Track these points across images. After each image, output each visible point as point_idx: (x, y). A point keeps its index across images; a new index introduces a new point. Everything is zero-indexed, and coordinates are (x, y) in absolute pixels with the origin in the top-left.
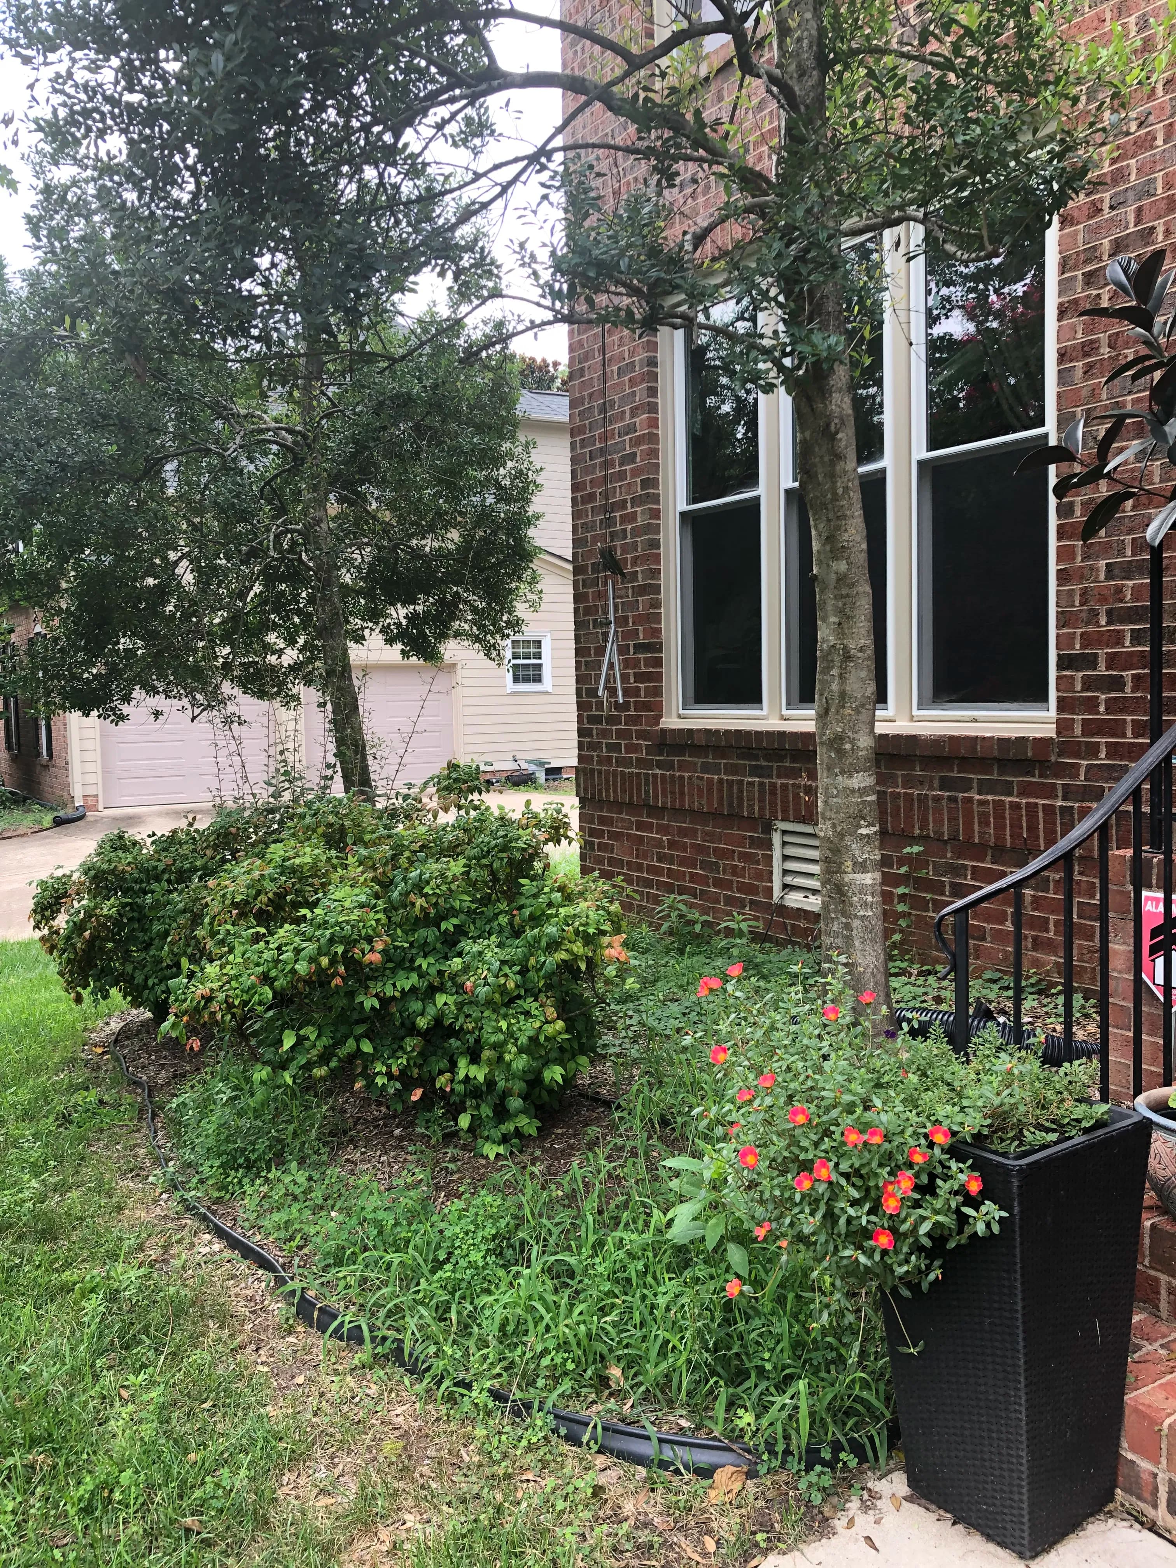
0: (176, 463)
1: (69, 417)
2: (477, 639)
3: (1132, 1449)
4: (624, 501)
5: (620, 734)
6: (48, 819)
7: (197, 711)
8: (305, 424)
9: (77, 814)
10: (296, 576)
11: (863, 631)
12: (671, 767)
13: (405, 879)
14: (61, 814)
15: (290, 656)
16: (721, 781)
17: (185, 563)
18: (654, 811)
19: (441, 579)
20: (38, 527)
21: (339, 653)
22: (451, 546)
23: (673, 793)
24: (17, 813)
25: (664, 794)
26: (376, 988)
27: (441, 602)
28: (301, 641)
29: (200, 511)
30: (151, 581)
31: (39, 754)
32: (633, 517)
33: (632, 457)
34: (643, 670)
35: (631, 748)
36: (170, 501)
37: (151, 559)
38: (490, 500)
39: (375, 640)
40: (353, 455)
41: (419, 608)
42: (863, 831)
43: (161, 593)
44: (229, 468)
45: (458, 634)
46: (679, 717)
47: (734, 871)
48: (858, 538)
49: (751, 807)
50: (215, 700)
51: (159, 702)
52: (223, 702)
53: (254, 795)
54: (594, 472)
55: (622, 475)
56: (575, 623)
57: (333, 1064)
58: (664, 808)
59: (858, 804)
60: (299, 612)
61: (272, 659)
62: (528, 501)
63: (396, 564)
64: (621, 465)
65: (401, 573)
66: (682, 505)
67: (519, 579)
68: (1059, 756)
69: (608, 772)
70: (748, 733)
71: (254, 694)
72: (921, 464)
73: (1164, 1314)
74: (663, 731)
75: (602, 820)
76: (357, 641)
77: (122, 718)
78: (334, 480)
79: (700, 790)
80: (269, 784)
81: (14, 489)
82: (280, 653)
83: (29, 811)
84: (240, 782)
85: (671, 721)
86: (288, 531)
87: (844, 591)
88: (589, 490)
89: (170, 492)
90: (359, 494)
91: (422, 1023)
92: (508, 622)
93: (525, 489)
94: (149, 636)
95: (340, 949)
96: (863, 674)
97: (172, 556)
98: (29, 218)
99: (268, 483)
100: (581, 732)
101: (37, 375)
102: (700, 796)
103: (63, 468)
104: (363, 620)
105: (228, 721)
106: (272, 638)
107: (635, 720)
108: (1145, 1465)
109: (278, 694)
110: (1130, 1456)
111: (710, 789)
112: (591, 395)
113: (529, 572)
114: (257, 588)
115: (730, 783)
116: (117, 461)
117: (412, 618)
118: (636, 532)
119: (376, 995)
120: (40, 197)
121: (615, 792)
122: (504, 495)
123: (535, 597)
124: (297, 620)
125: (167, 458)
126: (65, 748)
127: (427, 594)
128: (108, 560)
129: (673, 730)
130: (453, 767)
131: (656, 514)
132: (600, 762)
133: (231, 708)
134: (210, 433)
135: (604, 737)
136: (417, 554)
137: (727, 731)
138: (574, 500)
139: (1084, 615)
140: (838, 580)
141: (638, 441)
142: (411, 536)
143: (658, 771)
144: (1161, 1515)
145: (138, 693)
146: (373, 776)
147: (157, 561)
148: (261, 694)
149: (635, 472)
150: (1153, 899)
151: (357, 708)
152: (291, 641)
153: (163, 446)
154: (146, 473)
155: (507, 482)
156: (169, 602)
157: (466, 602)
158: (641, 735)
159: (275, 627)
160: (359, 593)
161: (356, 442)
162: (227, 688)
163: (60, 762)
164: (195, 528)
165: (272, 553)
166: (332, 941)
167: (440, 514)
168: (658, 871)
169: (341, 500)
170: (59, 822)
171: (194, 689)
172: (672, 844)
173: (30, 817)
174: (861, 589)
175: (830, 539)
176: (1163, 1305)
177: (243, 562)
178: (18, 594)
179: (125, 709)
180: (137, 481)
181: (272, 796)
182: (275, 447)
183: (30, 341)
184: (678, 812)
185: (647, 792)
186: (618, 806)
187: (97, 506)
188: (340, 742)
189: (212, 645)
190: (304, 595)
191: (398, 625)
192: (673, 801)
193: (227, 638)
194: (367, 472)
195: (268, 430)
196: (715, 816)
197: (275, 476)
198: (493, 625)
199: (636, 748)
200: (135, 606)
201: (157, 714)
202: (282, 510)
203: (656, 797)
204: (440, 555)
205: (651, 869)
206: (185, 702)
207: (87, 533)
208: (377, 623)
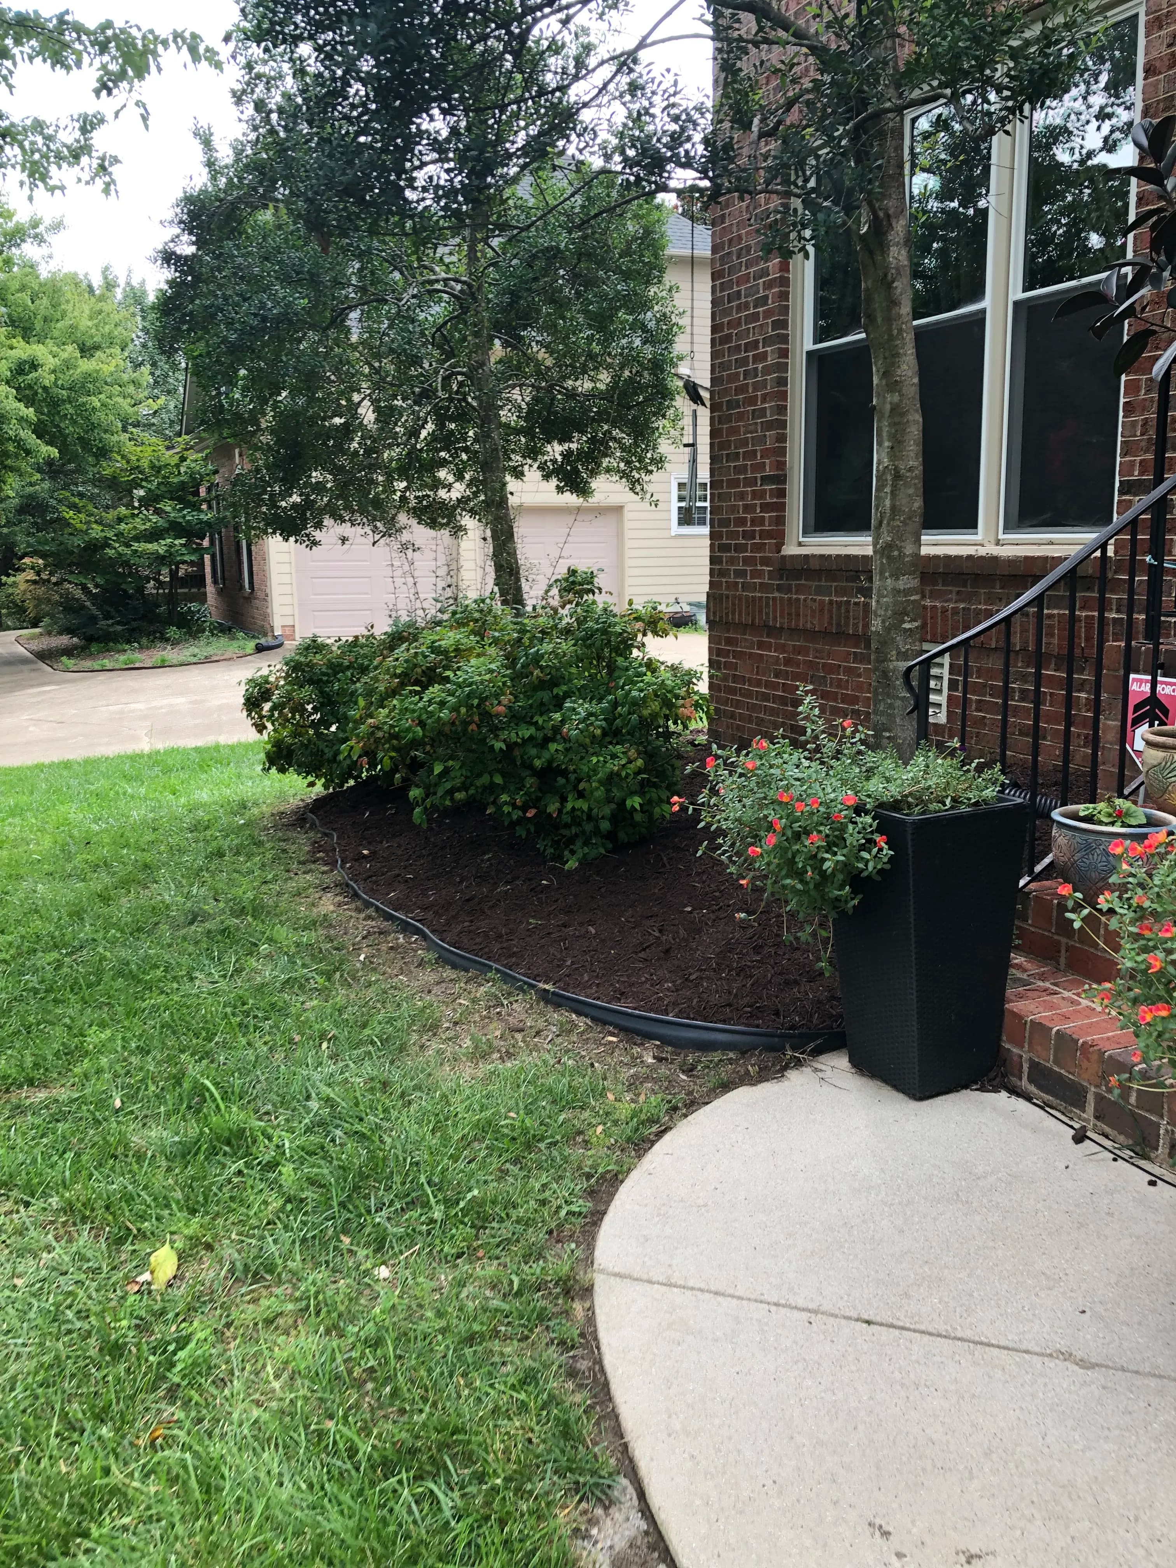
0: (358, 311)
1: (269, 275)
2: (624, 475)
3: (1010, 1041)
4: (757, 342)
5: (746, 560)
6: (251, 645)
7: (377, 537)
8: (471, 274)
9: (277, 642)
10: (462, 417)
11: (912, 454)
12: (789, 591)
13: (526, 655)
14: (263, 641)
15: (458, 491)
16: (831, 602)
17: (366, 403)
18: (771, 631)
19: (593, 418)
20: (243, 372)
21: (497, 485)
22: (602, 387)
23: (789, 614)
24: (224, 641)
25: (782, 616)
26: (504, 735)
27: (593, 440)
28: (467, 477)
29: (379, 357)
30: (337, 421)
31: (242, 587)
32: (763, 357)
33: (764, 300)
34: (768, 500)
35: (756, 574)
36: (354, 347)
37: (338, 400)
38: (637, 342)
39: (532, 474)
40: (510, 304)
41: (574, 446)
42: (907, 626)
43: (347, 431)
44: (405, 318)
45: (608, 470)
46: (800, 544)
47: (840, 684)
48: (910, 374)
49: (856, 625)
50: (391, 529)
51: (346, 529)
52: (399, 530)
53: (424, 609)
54: (730, 315)
55: (755, 317)
56: (711, 458)
57: (472, 792)
58: (782, 628)
59: (902, 602)
60: (466, 450)
61: (442, 493)
62: (671, 342)
63: (552, 404)
64: (755, 307)
65: (557, 413)
66: (809, 345)
67: (664, 416)
68: (1116, 572)
69: (734, 597)
70: (856, 557)
71: (427, 524)
72: (1016, 303)
73: (1062, 966)
74: (784, 557)
75: (729, 641)
76: (517, 477)
77: (315, 543)
78: (497, 326)
79: (813, 611)
80: (436, 600)
81: (225, 340)
82: (449, 487)
83: (233, 638)
84: (413, 598)
85: (790, 549)
86: (453, 374)
87: (897, 419)
88: (726, 332)
89: (354, 338)
90: (521, 338)
91: (537, 763)
92: (652, 459)
93: (669, 332)
94: (336, 471)
95: (476, 702)
96: (911, 491)
97: (356, 398)
98: (234, 93)
99: (438, 330)
100: (713, 560)
101: (240, 234)
102: (813, 617)
103: (264, 319)
104: (524, 457)
105: (404, 547)
106: (442, 474)
107: (759, 547)
108: (1015, 1050)
109: (447, 524)
110: (1007, 1046)
111: (822, 610)
112: (730, 240)
113: (672, 411)
114: (430, 427)
115: (839, 604)
116: (308, 313)
117: (567, 455)
118: (767, 370)
119: (504, 741)
120: (243, 72)
121: (740, 614)
122: (650, 338)
123: (677, 433)
124: (464, 457)
125: (351, 308)
126: (265, 581)
127: (582, 432)
128: (301, 401)
129: (792, 556)
130: (573, 572)
131: (784, 353)
132: (728, 588)
133: (405, 536)
134: (386, 284)
135: (732, 564)
136: (572, 395)
137: (838, 556)
138: (713, 341)
139: (1143, 444)
140: (892, 410)
141: (769, 285)
142: (564, 378)
143: (777, 595)
144: (1025, 1083)
145: (328, 521)
146: (525, 596)
147: (343, 402)
148: (433, 524)
149: (768, 314)
150: (1141, 681)
151: (512, 535)
152: (460, 477)
153: (347, 297)
154: (333, 322)
155: (652, 325)
156: (353, 439)
157: (615, 439)
158: (765, 561)
159: (443, 463)
160: (518, 431)
161: (512, 293)
162: (403, 518)
163: (259, 594)
164: (377, 371)
165: (440, 394)
166: (469, 696)
167: (591, 356)
168: (775, 686)
169: (506, 344)
170: (260, 649)
171: (374, 520)
172: (788, 662)
173: (235, 644)
174: (910, 418)
175: (886, 374)
176: (1063, 961)
177: (416, 403)
178: (226, 432)
179: (318, 535)
180: (325, 329)
181: (440, 611)
182: (445, 296)
183: (234, 206)
184: (795, 632)
185: (767, 614)
186: (743, 628)
187: (290, 353)
188: (498, 568)
189: (390, 480)
190: (471, 433)
191: (554, 461)
192: (790, 622)
193: (403, 472)
194: (527, 318)
195: (437, 281)
196: (824, 634)
197: (445, 323)
198: (639, 461)
199: (759, 574)
200: (324, 444)
201: (344, 540)
202: (450, 354)
203: (775, 618)
204: (592, 395)
205: (768, 685)
206: (368, 529)
207: (283, 376)
208: (535, 460)
